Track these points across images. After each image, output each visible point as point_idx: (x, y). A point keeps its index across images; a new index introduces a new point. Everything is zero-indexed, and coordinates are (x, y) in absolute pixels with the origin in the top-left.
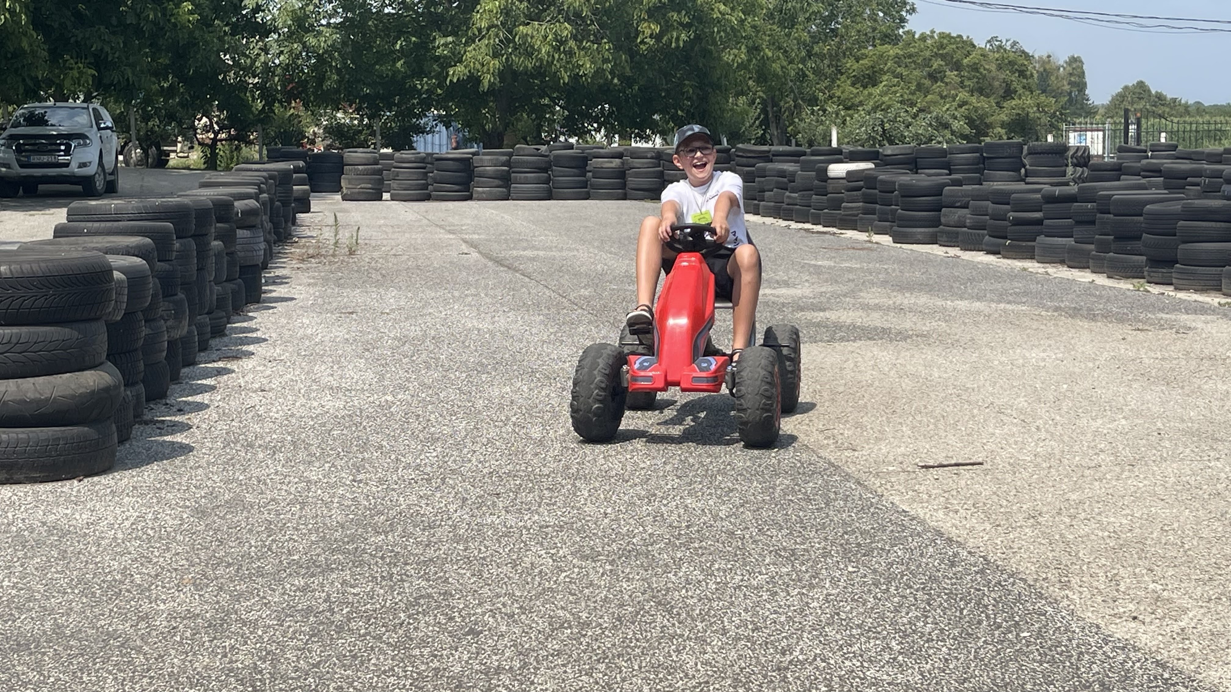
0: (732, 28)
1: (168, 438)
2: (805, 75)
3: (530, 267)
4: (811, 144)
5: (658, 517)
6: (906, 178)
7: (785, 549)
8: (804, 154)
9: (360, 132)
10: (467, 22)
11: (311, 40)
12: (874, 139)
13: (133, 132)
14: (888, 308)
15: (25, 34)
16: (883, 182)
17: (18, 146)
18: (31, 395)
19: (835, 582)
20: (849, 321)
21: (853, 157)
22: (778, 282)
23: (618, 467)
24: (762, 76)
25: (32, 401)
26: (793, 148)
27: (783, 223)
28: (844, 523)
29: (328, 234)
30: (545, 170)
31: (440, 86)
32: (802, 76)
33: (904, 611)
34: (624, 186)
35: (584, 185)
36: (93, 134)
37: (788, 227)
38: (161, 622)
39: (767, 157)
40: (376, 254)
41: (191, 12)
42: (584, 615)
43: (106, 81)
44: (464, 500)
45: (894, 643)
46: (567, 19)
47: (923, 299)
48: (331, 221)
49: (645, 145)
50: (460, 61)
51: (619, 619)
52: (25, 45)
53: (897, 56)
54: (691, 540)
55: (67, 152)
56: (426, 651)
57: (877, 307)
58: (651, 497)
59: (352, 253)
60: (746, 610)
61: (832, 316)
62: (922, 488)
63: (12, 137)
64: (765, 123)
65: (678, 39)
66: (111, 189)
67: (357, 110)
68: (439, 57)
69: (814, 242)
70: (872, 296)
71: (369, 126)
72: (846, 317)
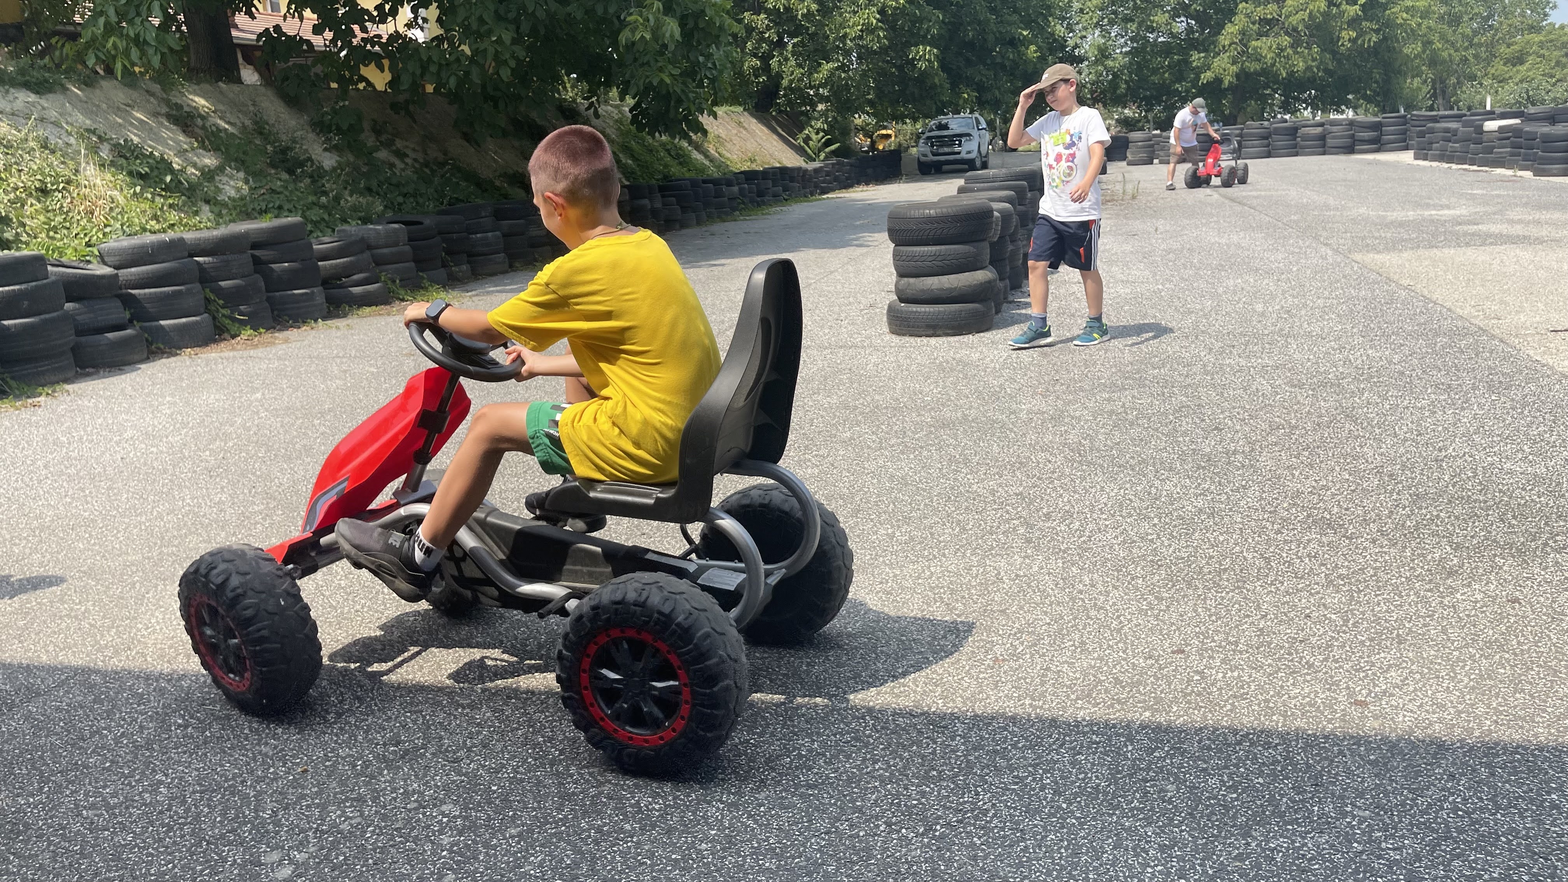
0: (1412, 30)
1: (1023, 311)
2: (1467, 59)
3: (1255, 202)
4: (1469, 109)
5: (1347, 362)
6: (1546, 129)
7: (1443, 384)
8: (1465, 115)
9: (1139, 121)
10: (1214, 43)
11: (1110, 63)
12: (1520, 103)
13: (998, 131)
14: (1529, 222)
15: (936, 74)
16: (1527, 132)
17: (932, 143)
18: (947, 286)
19: (1480, 406)
20: (1497, 231)
21: (1503, 116)
22: (1441, 206)
23: (1318, 330)
24: (1433, 62)
25: (947, 289)
26: (1455, 112)
27: (1446, 165)
28: (1490, 368)
29: (1119, 187)
30: (1267, 138)
31: (1193, 87)
32: (1465, 60)
33: (1535, 427)
34: (1324, 146)
35: (1295, 146)
36: (975, 133)
37: (1450, 168)
38: (1023, 415)
39: (1435, 119)
40: (1150, 198)
41: (1036, 52)
42: (1293, 422)
43: (983, 99)
44: (1211, 349)
45: (1525, 447)
46: (1287, 33)
47: (1556, 215)
48: (1120, 178)
49: (1341, 117)
50: (1209, 69)
51: (1318, 425)
52: (936, 80)
53: (1541, 42)
54: (1372, 377)
55: (960, 145)
56: (1187, 439)
57: (1520, 221)
58: (1341, 348)
59: (1134, 197)
60: (1412, 422)
61: (1483, 228)
62: (1552, 345)
63: (929, 138)
64: (1434, 96)
65: (1370, 40)
66: (985, 166)
67: (1138, 107)
68: (1194, 69)
69: (1471, 177)
70: (1514, 214)
71: (1146, 117)
72: (1495, 228)
